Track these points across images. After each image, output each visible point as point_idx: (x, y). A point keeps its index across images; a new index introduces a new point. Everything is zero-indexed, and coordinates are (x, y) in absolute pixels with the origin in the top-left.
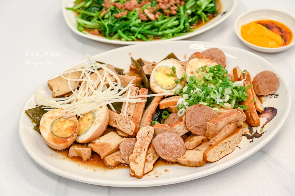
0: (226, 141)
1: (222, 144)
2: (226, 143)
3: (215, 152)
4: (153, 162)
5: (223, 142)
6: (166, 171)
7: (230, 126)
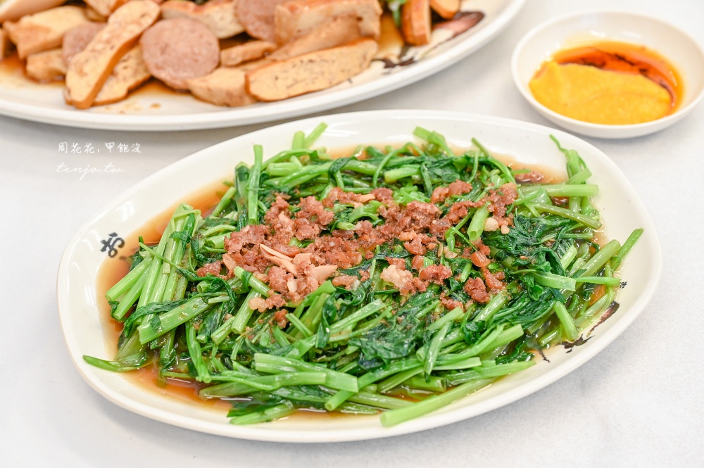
0: (312, 56)
1: (302, 62)
2: (311, 61)
3: (277, 78)
4: (131, 82)
5: (305, 58)
6: (156, 106)
7: (334, 25)
